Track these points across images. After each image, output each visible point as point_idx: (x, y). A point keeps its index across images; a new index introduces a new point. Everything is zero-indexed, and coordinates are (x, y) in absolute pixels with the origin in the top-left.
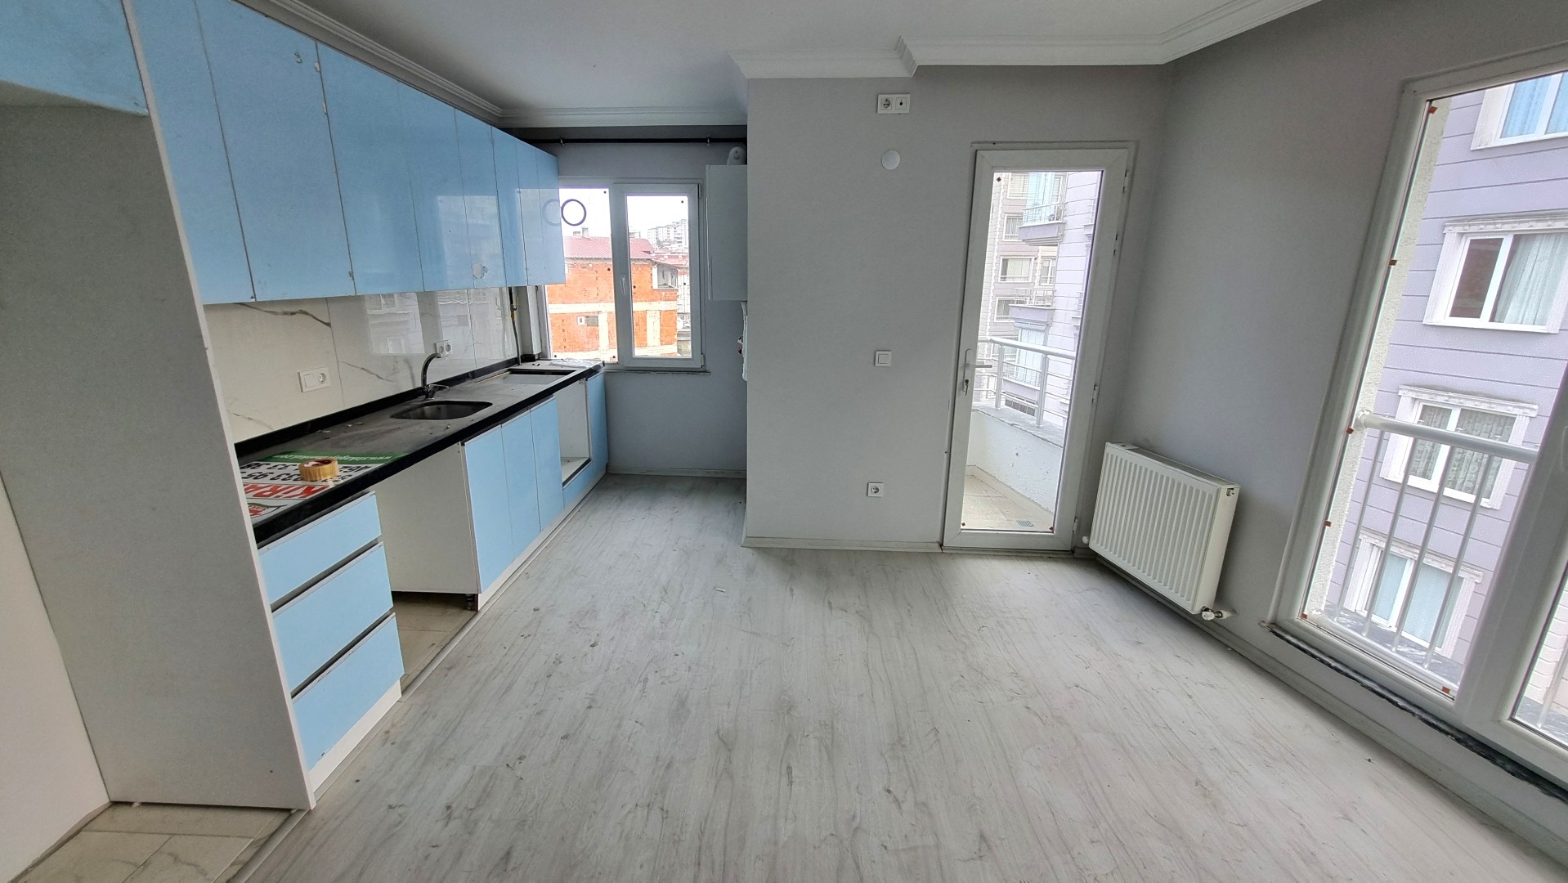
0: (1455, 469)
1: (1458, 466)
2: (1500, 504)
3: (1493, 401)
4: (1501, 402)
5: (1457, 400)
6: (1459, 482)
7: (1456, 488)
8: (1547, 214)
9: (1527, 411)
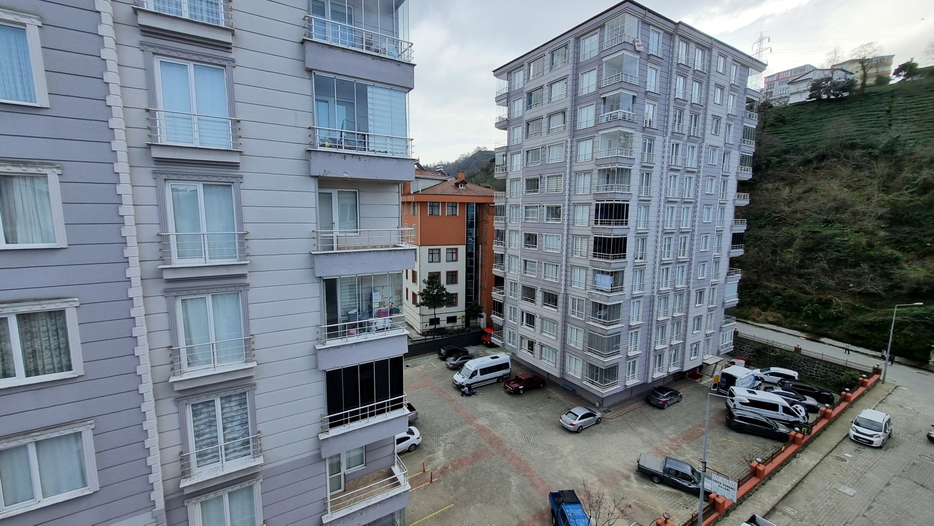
0: (32, 360)
1: (33, 357)
2: (83, 371)
3: (42, 302)
4: (48, 302)
5: (11, 309)
6: (40, 368)
7: (40, 373)
8: (20, 162)
9: (72, 303)
